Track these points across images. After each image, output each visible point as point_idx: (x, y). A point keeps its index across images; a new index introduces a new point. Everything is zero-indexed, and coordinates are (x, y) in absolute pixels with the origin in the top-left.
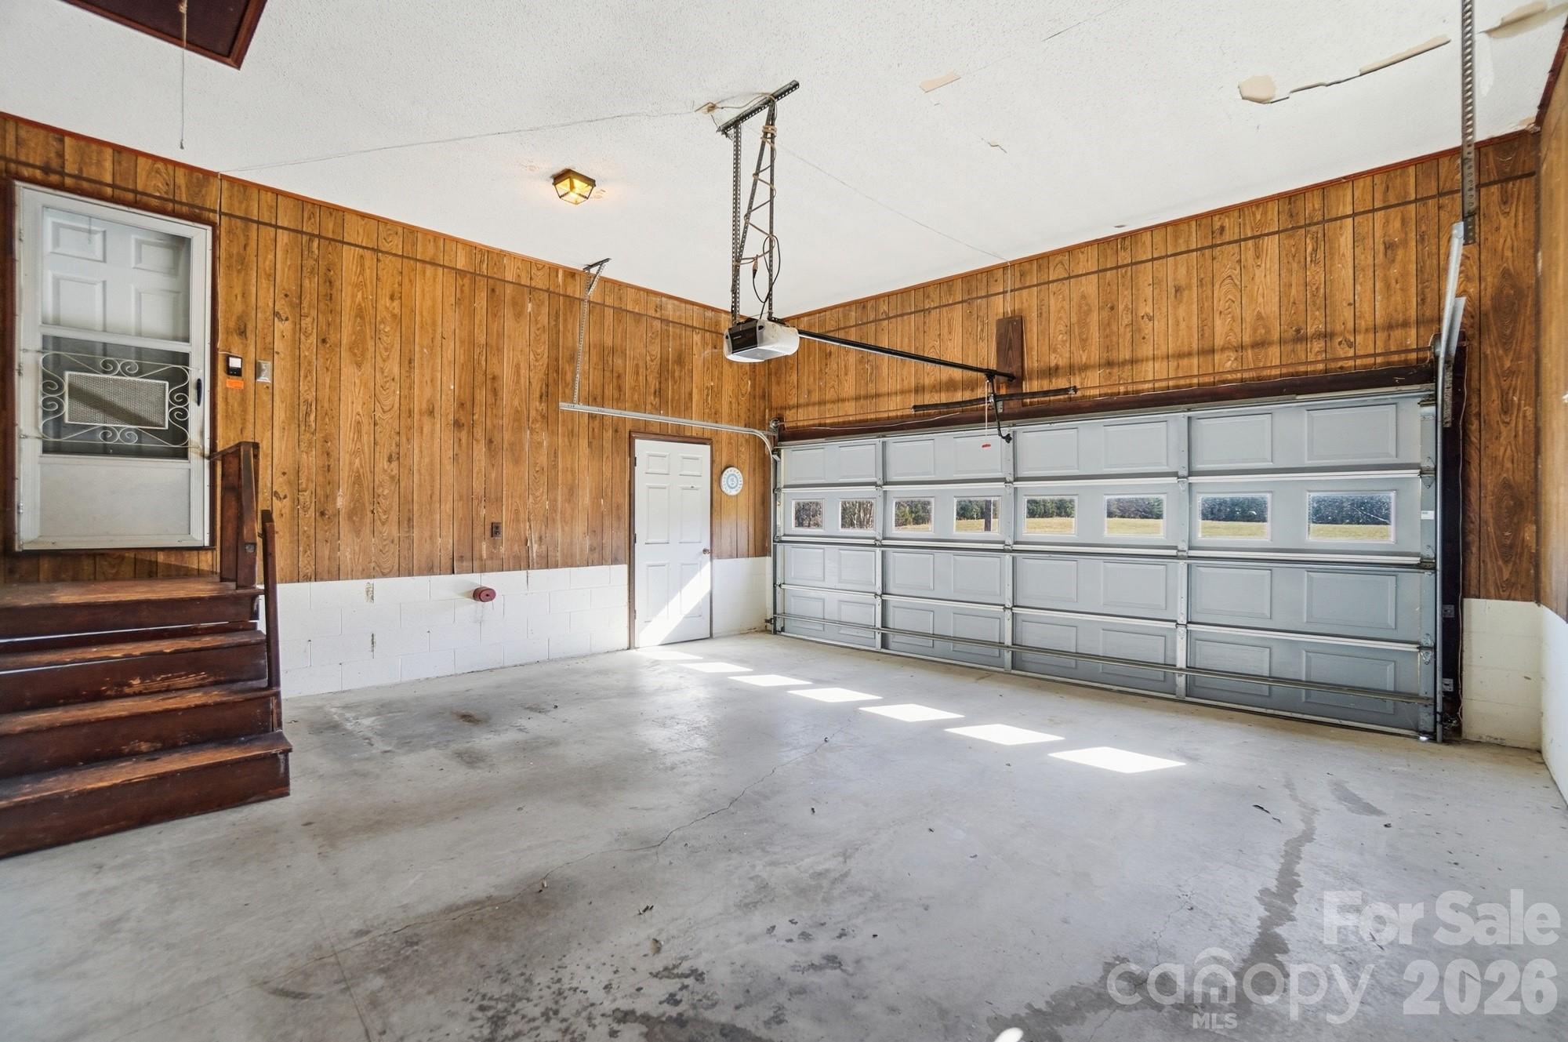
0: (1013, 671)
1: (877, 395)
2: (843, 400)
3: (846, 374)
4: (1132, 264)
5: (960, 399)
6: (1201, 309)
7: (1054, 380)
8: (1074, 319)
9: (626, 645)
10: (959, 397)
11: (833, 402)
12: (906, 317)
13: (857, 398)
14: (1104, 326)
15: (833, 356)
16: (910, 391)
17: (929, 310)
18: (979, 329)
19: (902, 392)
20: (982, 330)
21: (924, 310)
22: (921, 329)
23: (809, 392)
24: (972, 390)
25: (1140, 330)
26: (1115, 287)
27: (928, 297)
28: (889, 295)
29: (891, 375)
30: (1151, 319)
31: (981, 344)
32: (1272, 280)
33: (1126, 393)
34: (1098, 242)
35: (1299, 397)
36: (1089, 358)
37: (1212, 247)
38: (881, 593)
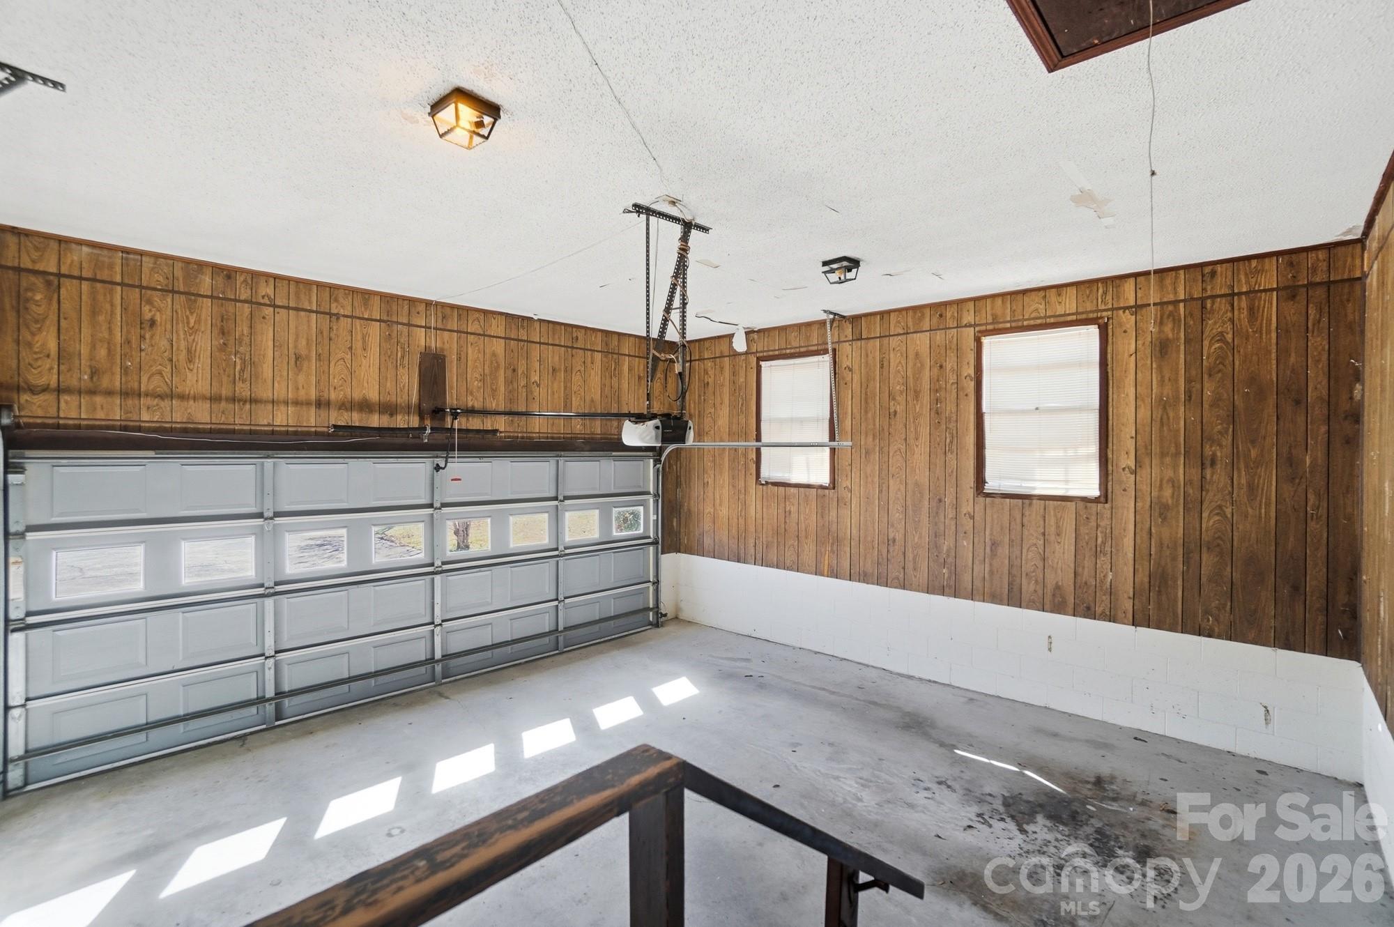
0: (443, 681)
1: (253, 401)
2: (183, 397)
3: (190, 361)
4: (528, 341)
5: (375, 425)
6: (565, 388)
7: (470, 419)
8: (487, 371)
10: (375, 421)
11: (161, 397)
12: (302, 313)
13: (215, 399)
14: (509, 382)
15: (158, 330)
16: (308, 404)
17: (338, 316)
18: (399, 354)
19: (297, 403)
20: (403, 357)
21: (330, 314)
22: (326, 333)
23: (94, 373)
24: (391, 415)
25: (532, 392)
26: (516, 354)
27: (336, 300)
28: (276, 278)
29: (277, 379)
30: (538, 386)
31: (401, 370)
32: (598, 379)
33: (523, 438)
34: (507, 315)
36: (497, 405)
37: (572, 348)
38: (273, 653)
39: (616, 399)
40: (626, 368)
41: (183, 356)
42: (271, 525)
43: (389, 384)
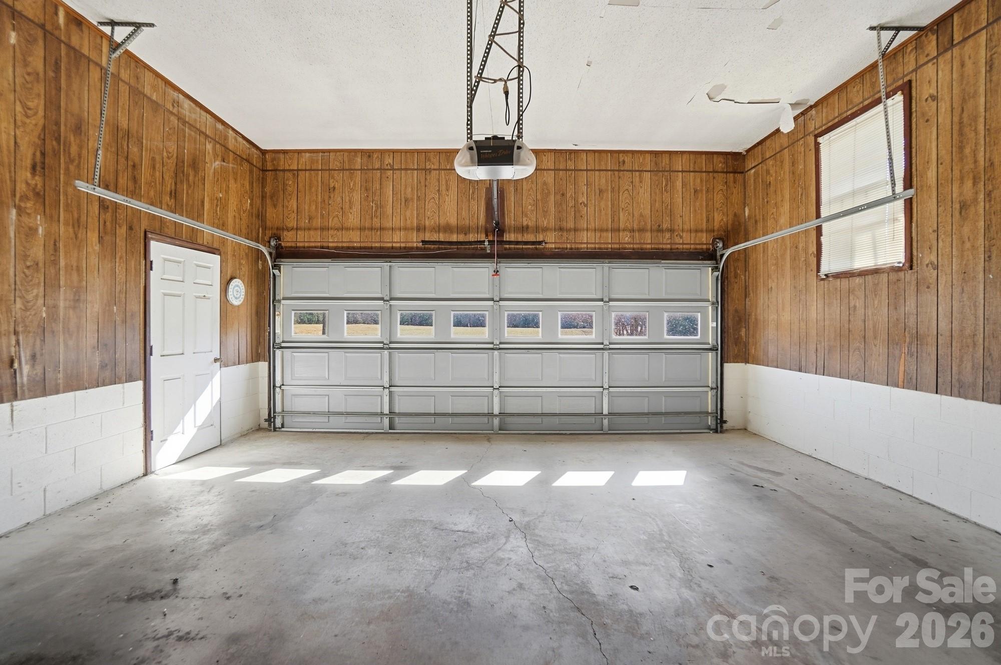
0: (500, 432)
1: (381, 229)
2: (348, 229)
3: (351, 208)
4: (575, 170)
5: (455, 240)
6: (613, 205)
7: (525, 235)
8: (539, 197)
9: (141, 471)
10: (454, 238)
11: (337, 229)
12: (409, 172)
13: (362, 229)
14: (558, 205)
15: (337, 191)
16: (412, 229)
17: (430, 170)
18: (471, 191)
19: (406, 229)
20: (473, 193)
21: (425, 170)
22: (423, 184)
23: (310, 219)
24: (465, 234)
25: (579, 211)
26: (565, 182)
27: (429, 160)
28: (394, 152)
29: (395, 214)
30: (586, 206)
31: (472, 202)
32: (647, 195)
33: (571, 249)
34: (555, 151)
35: (663, 261)
36: (548, 223)
37: (619, 171)
38: (388, 386)
39: (668, 212)
40: (679, 184)
41: (347, 206)
42: (388, 305)
43: (464, 213)
